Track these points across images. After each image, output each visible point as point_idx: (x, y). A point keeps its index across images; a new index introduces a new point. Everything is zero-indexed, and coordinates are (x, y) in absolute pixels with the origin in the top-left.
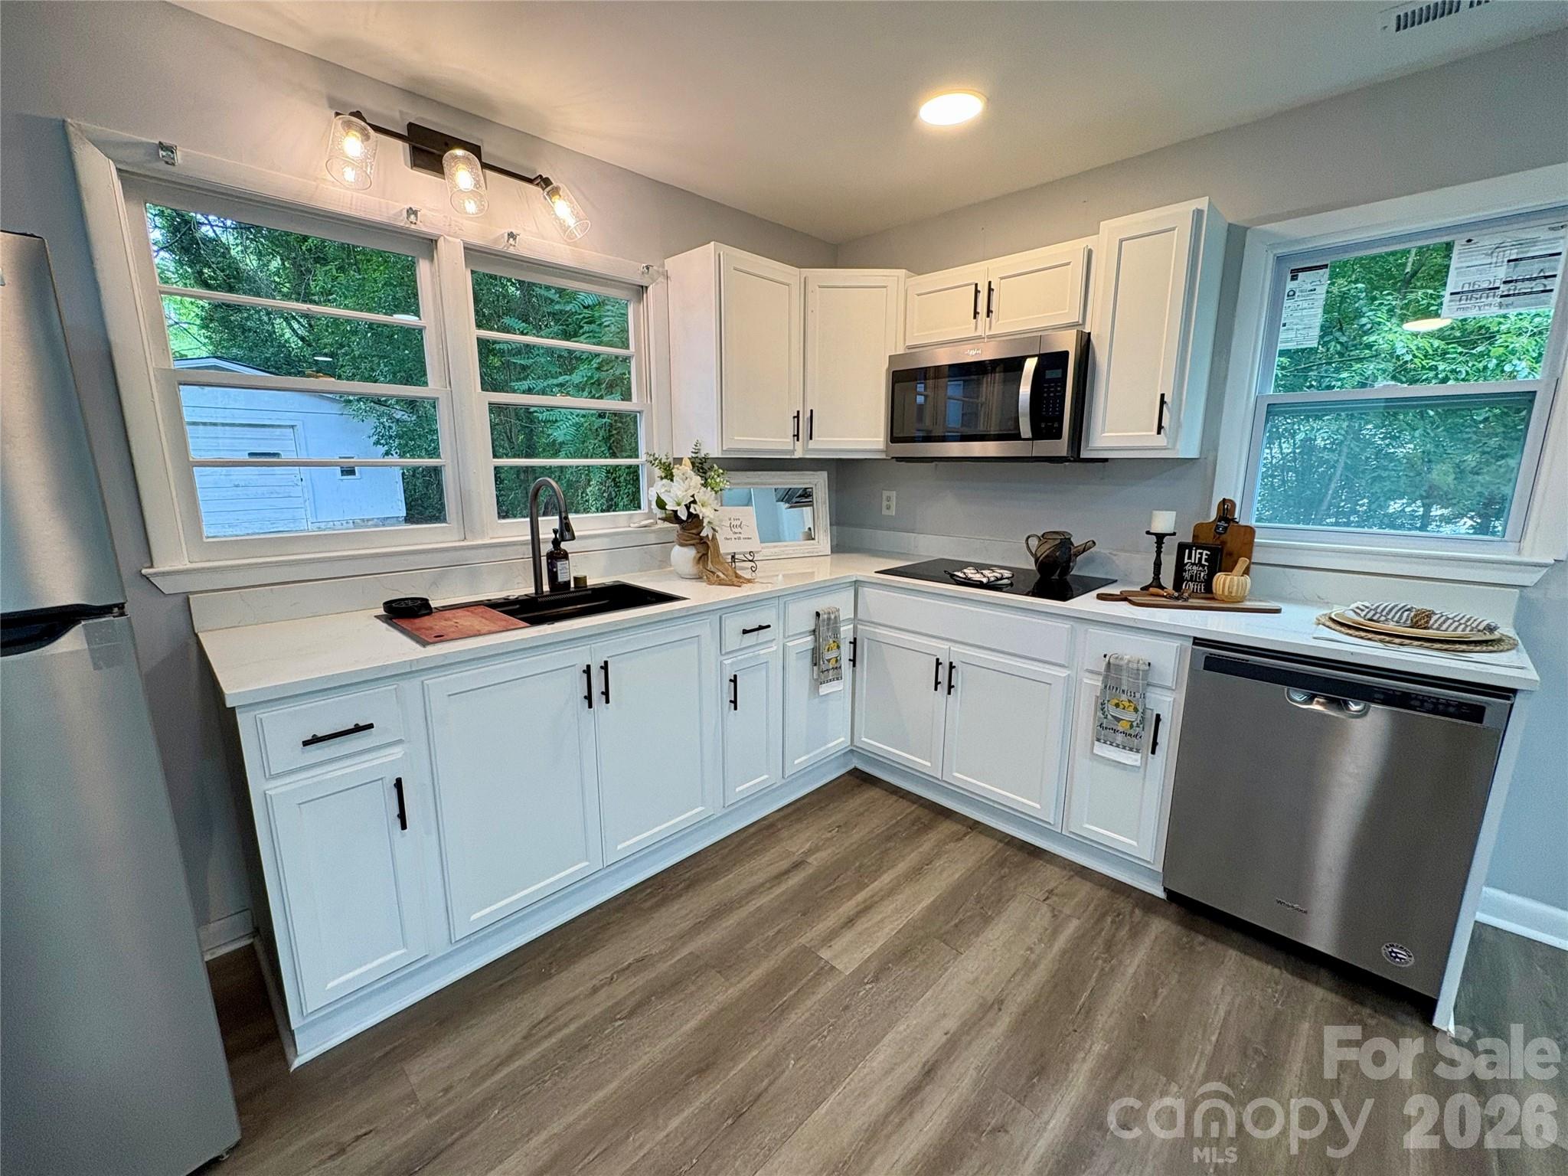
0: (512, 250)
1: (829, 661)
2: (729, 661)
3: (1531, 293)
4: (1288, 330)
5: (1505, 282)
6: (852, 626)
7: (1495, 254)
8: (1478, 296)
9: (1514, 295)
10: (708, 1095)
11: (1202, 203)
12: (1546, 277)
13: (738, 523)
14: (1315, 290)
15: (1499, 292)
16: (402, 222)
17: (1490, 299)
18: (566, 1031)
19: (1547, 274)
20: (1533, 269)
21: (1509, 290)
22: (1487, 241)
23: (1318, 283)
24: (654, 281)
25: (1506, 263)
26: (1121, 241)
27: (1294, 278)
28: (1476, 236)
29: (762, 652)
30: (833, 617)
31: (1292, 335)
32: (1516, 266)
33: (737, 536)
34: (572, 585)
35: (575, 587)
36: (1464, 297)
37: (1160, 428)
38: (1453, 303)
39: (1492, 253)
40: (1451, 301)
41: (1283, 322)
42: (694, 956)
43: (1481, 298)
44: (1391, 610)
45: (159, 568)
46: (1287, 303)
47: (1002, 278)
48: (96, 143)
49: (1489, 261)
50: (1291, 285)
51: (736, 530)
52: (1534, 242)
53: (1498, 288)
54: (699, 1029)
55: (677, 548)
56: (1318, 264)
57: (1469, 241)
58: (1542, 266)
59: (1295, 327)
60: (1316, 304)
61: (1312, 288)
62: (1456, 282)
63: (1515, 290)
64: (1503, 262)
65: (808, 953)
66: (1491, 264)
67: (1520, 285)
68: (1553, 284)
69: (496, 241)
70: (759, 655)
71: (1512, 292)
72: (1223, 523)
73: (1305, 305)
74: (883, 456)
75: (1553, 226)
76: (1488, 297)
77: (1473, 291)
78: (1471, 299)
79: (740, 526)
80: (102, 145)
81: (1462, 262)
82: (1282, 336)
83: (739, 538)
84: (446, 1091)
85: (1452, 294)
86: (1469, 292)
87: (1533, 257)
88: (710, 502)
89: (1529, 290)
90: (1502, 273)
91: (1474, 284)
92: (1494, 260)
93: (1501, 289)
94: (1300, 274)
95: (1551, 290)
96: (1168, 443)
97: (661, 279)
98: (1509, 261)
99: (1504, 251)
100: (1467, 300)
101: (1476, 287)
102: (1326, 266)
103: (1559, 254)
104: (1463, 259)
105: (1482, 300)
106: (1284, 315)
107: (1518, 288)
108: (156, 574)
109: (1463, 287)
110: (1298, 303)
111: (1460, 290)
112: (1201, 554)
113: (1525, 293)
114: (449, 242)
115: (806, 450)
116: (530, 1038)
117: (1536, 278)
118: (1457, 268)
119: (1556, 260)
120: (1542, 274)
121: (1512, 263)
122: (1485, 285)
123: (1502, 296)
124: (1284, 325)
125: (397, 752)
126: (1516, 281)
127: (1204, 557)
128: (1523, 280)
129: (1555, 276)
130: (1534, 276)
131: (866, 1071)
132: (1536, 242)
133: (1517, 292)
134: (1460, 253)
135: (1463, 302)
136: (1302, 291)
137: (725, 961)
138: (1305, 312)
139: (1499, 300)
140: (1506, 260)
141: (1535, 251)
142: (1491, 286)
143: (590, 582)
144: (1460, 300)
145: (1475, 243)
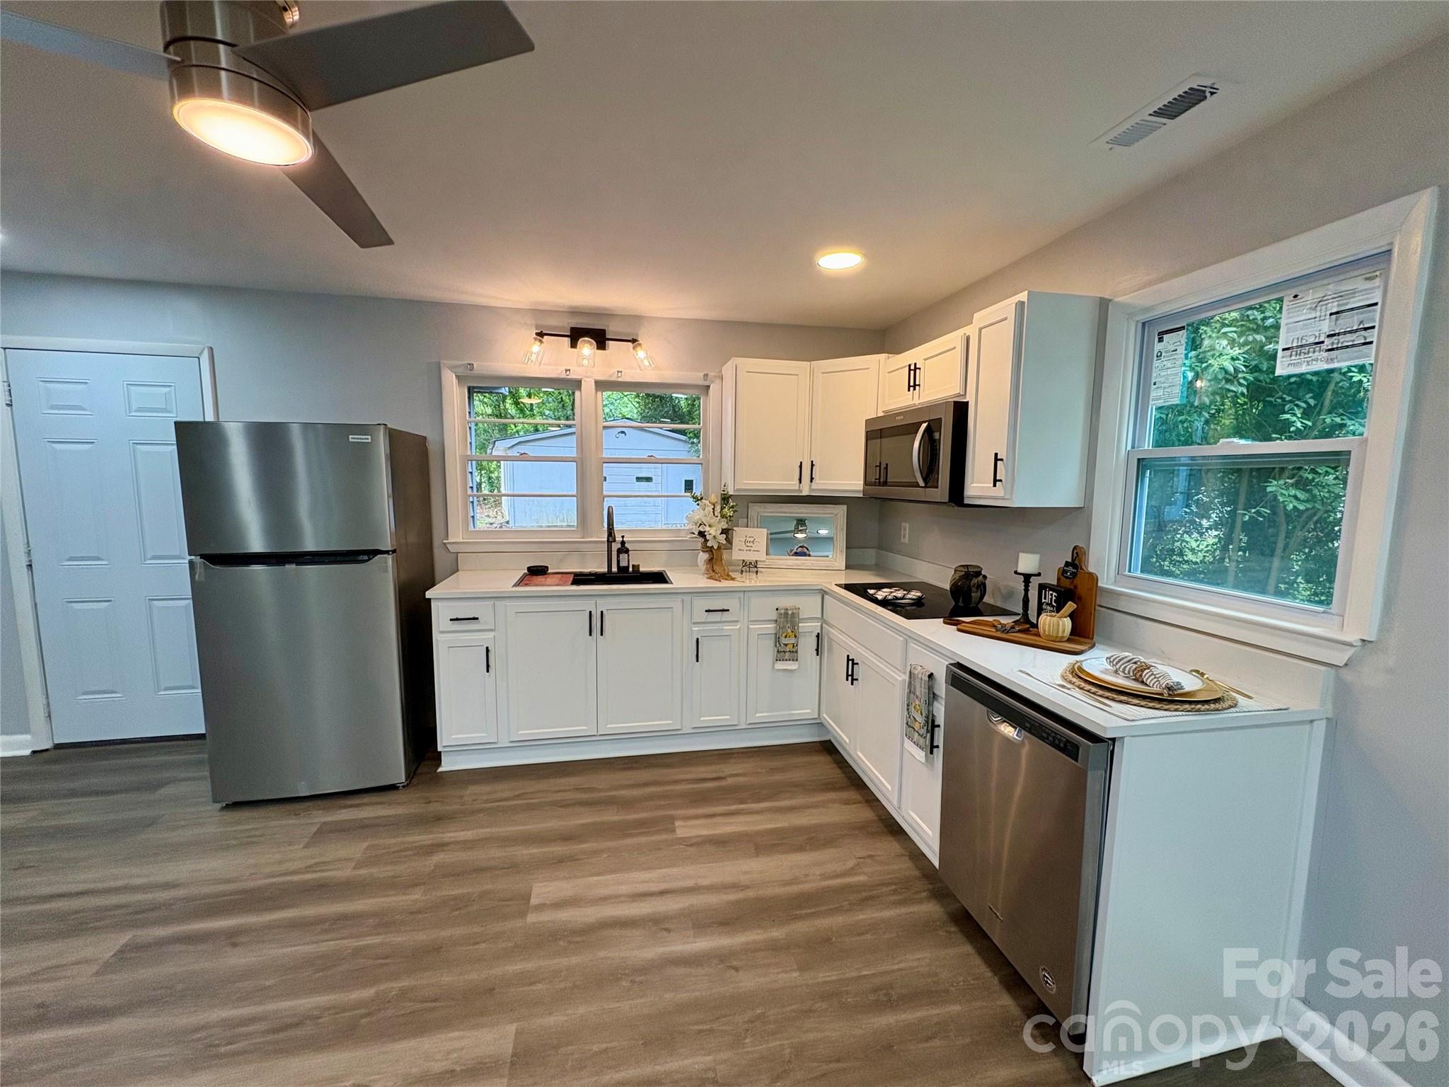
0: (620, 380)
1: (786, 645)
2: (697, 629)
3: (1353, 346)
4: (1158, 388)
5: (1329, 336)
6: (820, 624)
7: (1318, 308)
8: (1306, 351)
9: (1337, 348)
10: (558, 849)
11: (1023, 296)
12: (1366, 329)
13: (752, 539)
14: (1176, 350)
15: (1324, 347)
16: (563, 376)
17: (1317, 354)
18: (532, 801)
19: (1366, 326)
20: (1351, 321)
21: (1333, 343)
22: (1310, 297)
23: (1179, 343)
24: (713, 382)
25: (1328, 317)
26: (980, 330)
27: (1161, 340)
28: (1301, 292)
29: (725, 628)
30: (790, 612)
31: (1160, 392)
32: (1337, 320)
33: (748, 548)
34: (631, 569)
35: (633, 571)
36: (1294, 353)
37: (995, 481)
38: (1284, 359)
39: (1316, 306)
40: (1283, 357)
41: (1153, 381)
42: (614, 797)
43: (1308, 352)
44: (1120, 660)
45: (450, 540)
46: (1156, 363)
47: (925, 360)
48: (449, 368)
49: (1313, 316)
50: (1158, 347)
51: (749, 544)
52: (1353, 293)
53: (1323, 342)
54: (583, 825)
55: (701, 553)
56: (1178, 326)
57: (1296, 296)
58: (1361, 317)
59: (1163, 385)
60: (1178, 363)
61: (1174, 348)
62: (1287, 338)
63: (1338, 344)
64: (1326, 315)
65: (672, 819)
66: (1315, 318)
67: (1342, 338)
68: (1373, 336)
69: (611, 376)
70: (723, 629)
71: (1335, 346)
72: (1070, 568)
73: (1169, 365)
74: (861, 495)
75: (1368, 276)
76: (1314, 352)
77: (1301, 346)
78: (1300, 355)
79: (753, 542)
80: (452, 368)
81: (1290, 318)
82: (1153, 394)
83: (750, 550)
84: (474, 800)
85: (1284, 350)
86: (1297, 347)
87: (1352, 309)
88: (715, 524)
89: (1351, 343)
90: (1326, 326)
91: (1302, 339)
92: (1318, 314)
93: (1325, 343)
94: (1164, 336)
95: (1371, 343)
96: (1005, 494)
97: (718, 381)
98: (1331, 314)
99: (1326, 304)
100: (1296, 354)
101: (1304, 342)
102: (1183, 328)
103: (1376, 304)
104: (1291, 315)
105: (1310, 355)
106: (1154, 375)
107: (1341, 341)
108: (449, 543)
109: (1292, 344)
110: (1165, 363)
111: (1289, 346)
112: (1052, 595)
113: (1347, 347)
114: (588, 381)
115: (811, 490)
116: (518, 797)
117: (1356, 331)
118: (1287, 324)
119: (1374, 311)
120: (1361, 326)
121: (1334, 316)
122: (1312, 340)
123: (1329, 350)
124: (1155, 384)
125: (491, 635)
126: (1339, 334)
127: (1054, 598)
128: (1345, 333)
129: (1373, 327)
130: (1354, 328)
131: (636, 876)
132: (1355, 293)
133: (1340, 345)
134: (1288, 310)
135: (1293, 358)
136: (1166, 352)
137: (626, 804)
138: (1169, 372)
139: (1325, 354)
140: (1328, 313)
141: (1355, 302)
142: (1317, 341)
143: (642, 569)
144: (1291, 356)
145: (1302, 298)
